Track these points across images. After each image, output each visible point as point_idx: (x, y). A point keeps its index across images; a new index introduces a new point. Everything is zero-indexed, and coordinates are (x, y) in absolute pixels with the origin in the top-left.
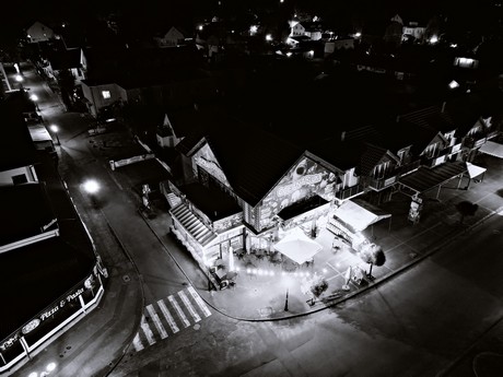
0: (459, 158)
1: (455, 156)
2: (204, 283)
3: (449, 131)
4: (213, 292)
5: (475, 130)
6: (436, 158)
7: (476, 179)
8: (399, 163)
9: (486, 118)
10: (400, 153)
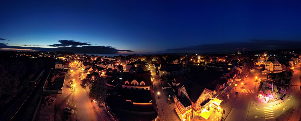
0: (233, 83)
1: (232, 83)
3: (230, 78)
5: (234, 77)
6: (229, 84)
7: (237, 87)
8: (223, 87)
9: (235, 75)
10: (223, 85)
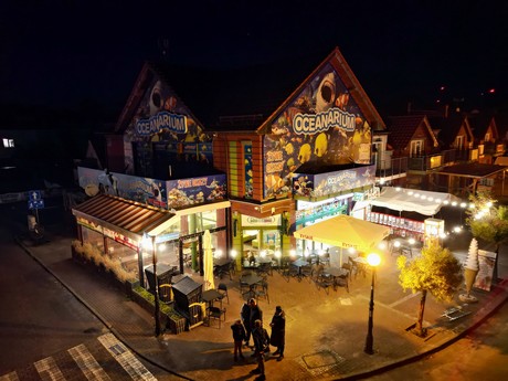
2: (142, 322)
4: (166, 337)
